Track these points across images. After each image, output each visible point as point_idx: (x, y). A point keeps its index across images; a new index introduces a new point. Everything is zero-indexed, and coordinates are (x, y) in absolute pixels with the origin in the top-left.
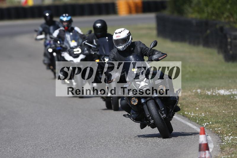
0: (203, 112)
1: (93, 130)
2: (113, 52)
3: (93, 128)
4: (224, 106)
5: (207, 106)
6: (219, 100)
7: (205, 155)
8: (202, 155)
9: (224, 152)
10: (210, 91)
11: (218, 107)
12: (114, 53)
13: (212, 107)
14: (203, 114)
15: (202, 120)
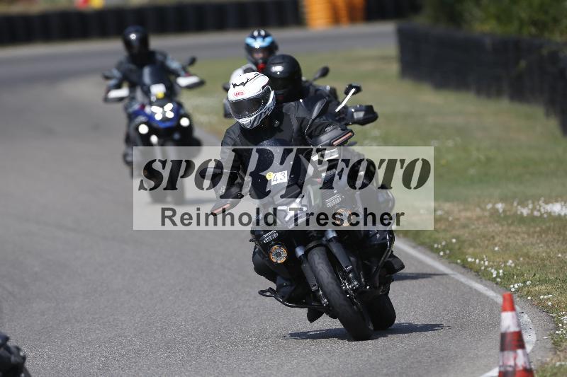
0: (510, 258)
1: (248, 303)
2: (231, 132)
3: (247, 298)
4: (560, 242)
5: (519, 242)
6: (549, 228)
7: (515, 359)
8: (508, 359)
9: (560, 351)
10: (527, 206)
11: (547, 244)
12: (233, 136)
13: (532, 244)
14: (510, 261)
15: (508, 277)
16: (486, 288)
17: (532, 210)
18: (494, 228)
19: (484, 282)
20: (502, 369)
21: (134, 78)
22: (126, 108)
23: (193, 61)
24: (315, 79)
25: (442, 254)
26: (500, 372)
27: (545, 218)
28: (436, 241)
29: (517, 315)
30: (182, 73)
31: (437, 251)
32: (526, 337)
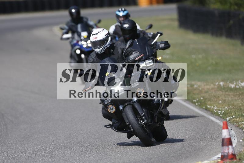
2: (92, 55)
5: (230, 99)
6: (243, 93)
7: (228, 150)
8: (225, 150)
10: (233, 83)
11: (242, 100)
12: (93, 57)
13: (236, 100)
14: (226, 107)
15: (225, 114)
16: (216, 119)
17: (236, 85)
18: (219, 93)
19: (215, 116)
20: (223, 154)
21: (74, 29)
22: (70, 42)
23: (99, 21)
24: (146, 30)
25: (197, 104)
26: (222, 156)
27: (241, 89)
28: (194, 99)
29: (229, 131)
30: (95, 27)
31: (195, 103)
32: (233, 140)
